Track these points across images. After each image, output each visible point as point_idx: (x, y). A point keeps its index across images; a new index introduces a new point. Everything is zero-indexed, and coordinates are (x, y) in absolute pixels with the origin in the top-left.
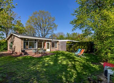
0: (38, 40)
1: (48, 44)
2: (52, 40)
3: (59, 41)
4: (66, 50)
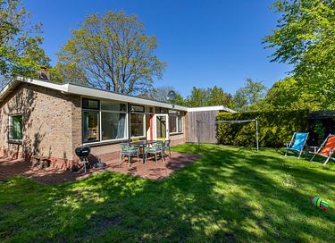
0: (130, 105)
1: (161, 121)
2: (170, 106)
3: (190, 110)
4: (215, 141)
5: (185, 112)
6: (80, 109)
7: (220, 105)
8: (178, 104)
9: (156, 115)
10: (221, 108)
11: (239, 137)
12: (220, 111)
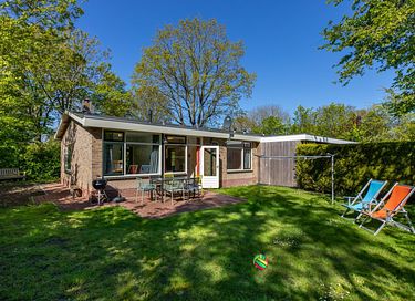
0: (165, 136)
1: (212, 153)
2: (227, 136)
4: (295, 184)
5: (257, 143)
6: (101, 142)
7: (302, 133)
8: (238, 133)
9: (203, 147)
10: (304, 137)
11: (323, 180)
12: (303, 142)
